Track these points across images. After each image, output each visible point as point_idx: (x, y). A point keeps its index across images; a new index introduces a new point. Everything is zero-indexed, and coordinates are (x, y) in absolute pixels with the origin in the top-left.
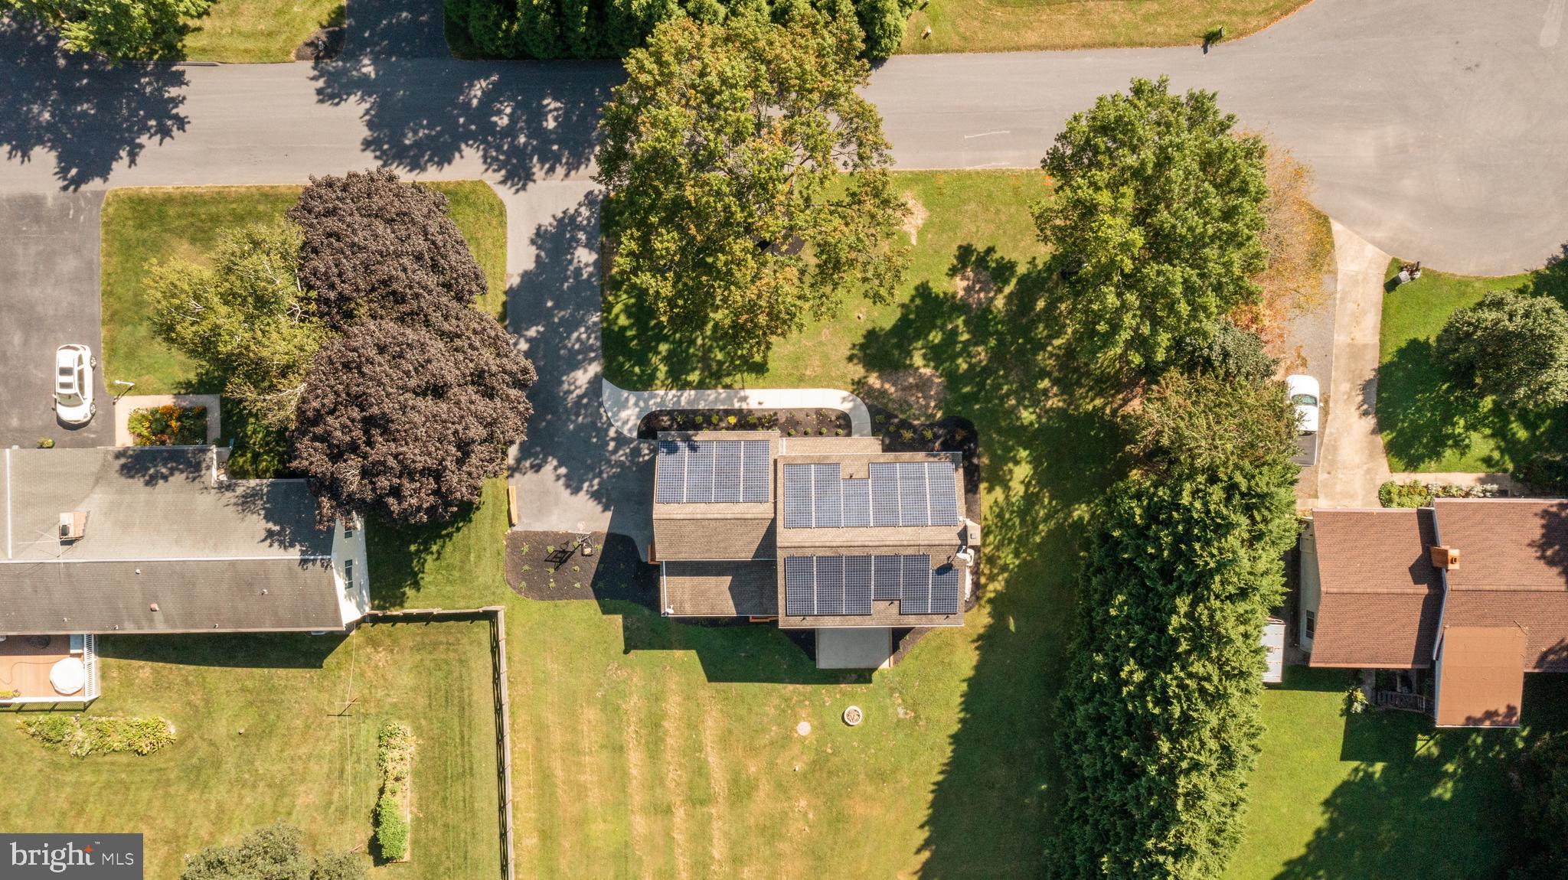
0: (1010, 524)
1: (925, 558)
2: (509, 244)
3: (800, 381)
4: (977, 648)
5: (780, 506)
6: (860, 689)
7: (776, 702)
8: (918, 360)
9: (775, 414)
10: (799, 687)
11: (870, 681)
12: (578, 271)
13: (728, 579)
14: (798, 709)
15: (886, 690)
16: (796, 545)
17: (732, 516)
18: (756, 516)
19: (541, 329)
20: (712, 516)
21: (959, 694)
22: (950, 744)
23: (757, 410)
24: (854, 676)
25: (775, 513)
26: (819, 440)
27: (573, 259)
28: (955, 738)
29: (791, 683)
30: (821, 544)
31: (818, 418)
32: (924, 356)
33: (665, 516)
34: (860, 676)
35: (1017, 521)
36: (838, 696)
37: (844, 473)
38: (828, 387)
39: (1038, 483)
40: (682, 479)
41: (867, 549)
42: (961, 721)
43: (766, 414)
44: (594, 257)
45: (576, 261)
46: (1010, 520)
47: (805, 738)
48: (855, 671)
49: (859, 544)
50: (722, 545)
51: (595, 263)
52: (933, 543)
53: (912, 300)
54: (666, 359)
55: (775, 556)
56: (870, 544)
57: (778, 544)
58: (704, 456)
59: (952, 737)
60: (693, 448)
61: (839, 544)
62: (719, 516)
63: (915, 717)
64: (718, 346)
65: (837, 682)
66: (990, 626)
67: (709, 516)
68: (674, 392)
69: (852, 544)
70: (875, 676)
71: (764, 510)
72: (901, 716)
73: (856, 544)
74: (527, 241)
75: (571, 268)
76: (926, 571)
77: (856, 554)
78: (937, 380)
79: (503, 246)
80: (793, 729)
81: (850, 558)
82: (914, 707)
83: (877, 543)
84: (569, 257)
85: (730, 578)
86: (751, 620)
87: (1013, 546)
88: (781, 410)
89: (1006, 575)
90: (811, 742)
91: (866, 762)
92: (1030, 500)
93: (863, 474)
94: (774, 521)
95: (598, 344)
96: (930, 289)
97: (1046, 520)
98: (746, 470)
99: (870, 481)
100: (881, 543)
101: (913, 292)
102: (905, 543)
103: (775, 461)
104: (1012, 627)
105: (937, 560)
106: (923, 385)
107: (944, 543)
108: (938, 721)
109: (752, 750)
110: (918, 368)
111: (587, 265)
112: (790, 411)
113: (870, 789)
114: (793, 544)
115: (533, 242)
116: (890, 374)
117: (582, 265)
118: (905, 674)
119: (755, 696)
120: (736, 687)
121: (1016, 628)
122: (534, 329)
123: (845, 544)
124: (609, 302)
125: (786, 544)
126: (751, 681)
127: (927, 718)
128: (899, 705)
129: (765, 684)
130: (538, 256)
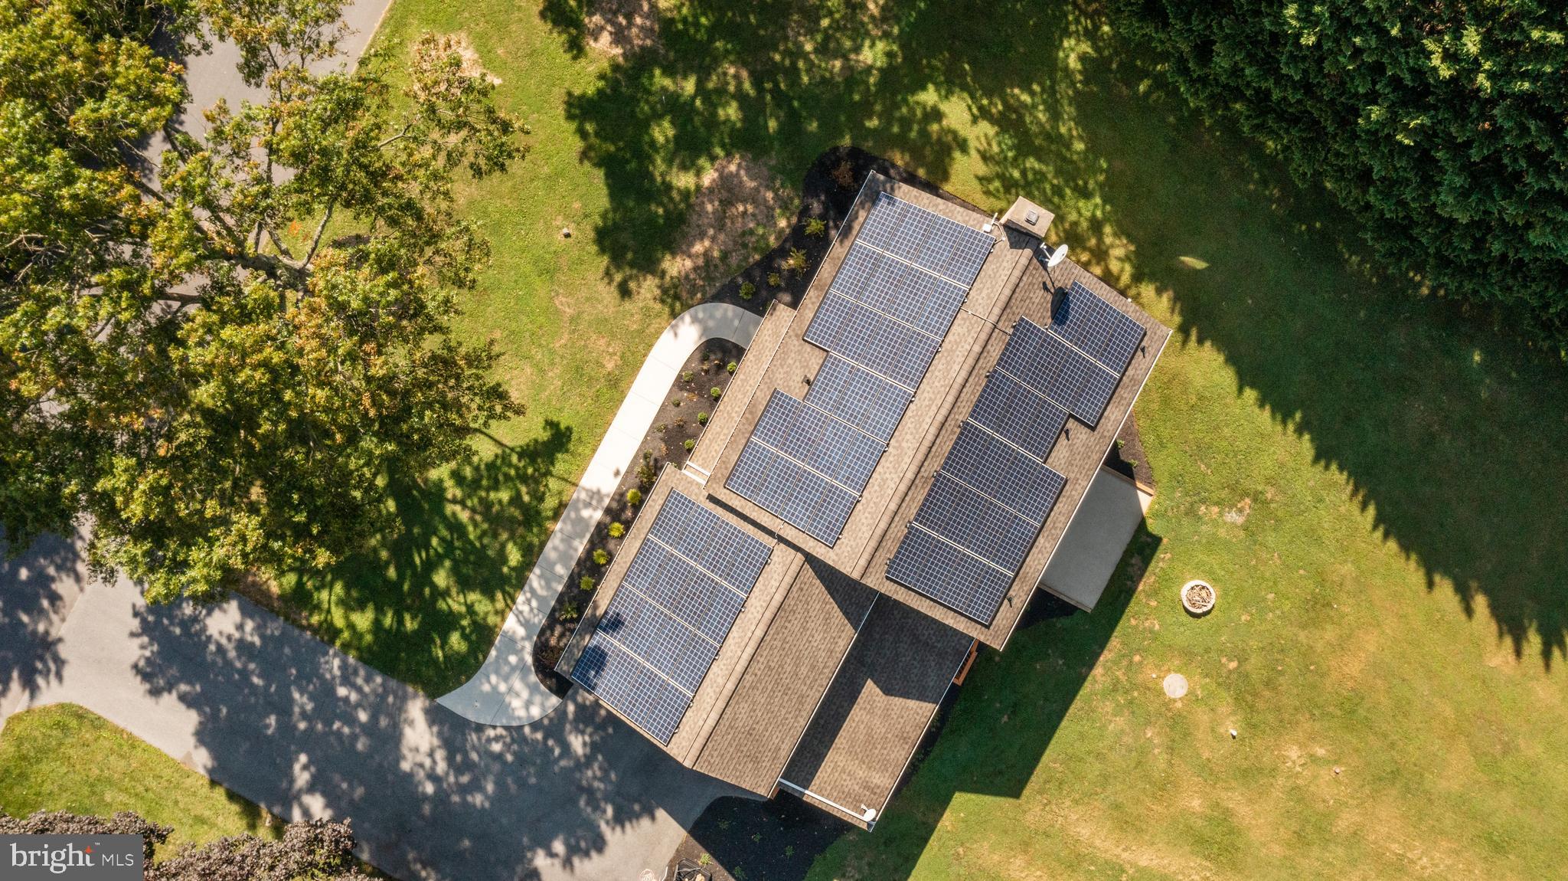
0: (1030, 176)
1: (1022, 328)
2: (136, 732)
3: (616, 386)
4: (1200, 341)
5: (789, 533)
6: (1162, 560)
7: (1109, 706)
8: (684, 180)
9: (646, 457)
10: (1106, 656)
11: (1158, 540)
12: (242, 646)
13: (870, 688)
14: (1140, 678)
15: (1185, 521)
16: (873, 544)
17: (762, 627)
18: (785, 585)
19: (303, 758)
20: (743, 663)
21: (1257, 410)
22: (1327, 467)
23: (622, 483)
24: (1135, 560)
25: (797, 549)
26: (721, 406)
27: (219, 647)
28: (1323, 454)
29: (1091, 666)
30: (896, 500)
31: (691, 391)
32: (684, 168)
33: (698, 745)
34: (1141, 552)
35: (1031, 163)
36: (1153, 603)
37: (796, 391)
38: (650, 346)
39: (989, 94)
40: (652, 677)
41: (951, 422)
42: (1300, 431)
43: (638, 469)
44: (233, 607)
45: (224, 641)
46: (1024, 173)
47: (1191, 692)
48: (1128, 554)
49: (933, 431)
50: (804, 670)
51: (244, 612)
52: (1004, 298)
53: (583, 134)
54: (465, 584)
55: (873, 592)
56: (944, 412)
57: (856, 575)
58: (636, 616)
59: (1316, 460)
60: (615, 624)
61: (913, 468)
62: (750, 650)
63: (1255, 500)
64: (488, 490)
65: (1130, 592)
66: (1176, 299)
67: (740, 668)
68: (521, 598)
69: (927, 443)
70: (1153, 526)
71: (783, 565)
72: (1240, 520)
73: (930, 437)
74: (149, 701)
75: (232, 654)
76: (1046, 340)
77: (948, 447)
78: (733, 168)
79: (133, 743)
80: (1168, 704)
81: (948, 463)
82: (1236, 492)
83: (950, 399)
84: (212, 647)
85: (870, 683)
86: (959, 682)
87: (1068, 191)
88: (645, 441)
89: (1108, 229)
90: (1203, 687)
91: (1283, 617)
92: (1010, 121)
93: (815, 359)
94: (810, 559)
95: (379, 680)
96: (583, 96)
97: (1055, 115)
98: (699, 557)
99: (834, 353)
100: (954, 392)
101: (573, 126)
102: (977, 349)
103: (712, 498)
104: (1199, 264)
105: (1037, 309)
106: (728, 192)
107: (1014, 280)
108: (1282, 466)
109: (1165, 787)
110: (698, 188)
111: (240, 627)
112: (654, 428)
113: (1330, 633)
114: (870, 549)
115: (155, 692)
116: (685, 236)
117: (237, 635)
118: (1177, 479)
119: (1082, 736)
120: (1051, 758)
121: (1202, 257)
122: (297, 767)
123: (920, 456)
124: (321, 624)
125: (863, 562)
126: (1054, 728)
127: (1269, 481)
128: (1221, 514)
129: (1071, 710)
130: (182, 698)
